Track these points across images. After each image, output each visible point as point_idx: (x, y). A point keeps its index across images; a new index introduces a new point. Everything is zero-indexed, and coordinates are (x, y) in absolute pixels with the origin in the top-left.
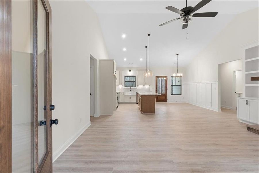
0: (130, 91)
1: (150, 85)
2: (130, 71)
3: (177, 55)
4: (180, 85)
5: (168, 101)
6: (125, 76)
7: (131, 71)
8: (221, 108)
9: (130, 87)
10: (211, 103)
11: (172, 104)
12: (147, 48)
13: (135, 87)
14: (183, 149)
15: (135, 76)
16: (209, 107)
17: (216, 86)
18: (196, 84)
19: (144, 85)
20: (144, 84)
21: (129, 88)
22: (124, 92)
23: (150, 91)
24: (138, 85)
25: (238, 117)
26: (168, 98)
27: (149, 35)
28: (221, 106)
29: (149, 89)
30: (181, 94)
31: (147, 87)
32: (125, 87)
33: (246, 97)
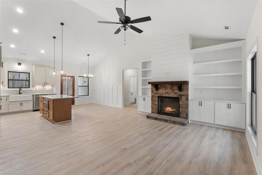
0: (20, 93)
1: (52, 86)
2: (19, 64)
3: (88, 55)
4: (87, 85)
5: (75, 103)
6: (8, 72)
7: (22, 64)
8: (124, 105)
9: (20, 88)
10: (117, 102)
11: (80, 106)
12: (55, 39)
13: (29, 87)
14: (127, 148)
15: (29, 73)
16: (114, 105)
17: (121, 87)
18: (103, 85)
19: (43, 86)
20: (45, 84)
21: (18, 89)
22: (9, 96)
23: (53, 92)
24: (33, 86)
25: (138, 110)
26: (75, 100)
27: (62, 24)
28: (124, 104)
29: (52, 90)
30: (88, 95)
31: (48, 87)
32: (8, 88)
33: (142, 95)
